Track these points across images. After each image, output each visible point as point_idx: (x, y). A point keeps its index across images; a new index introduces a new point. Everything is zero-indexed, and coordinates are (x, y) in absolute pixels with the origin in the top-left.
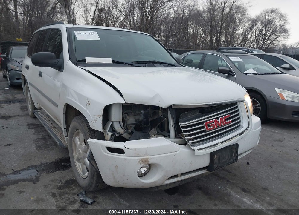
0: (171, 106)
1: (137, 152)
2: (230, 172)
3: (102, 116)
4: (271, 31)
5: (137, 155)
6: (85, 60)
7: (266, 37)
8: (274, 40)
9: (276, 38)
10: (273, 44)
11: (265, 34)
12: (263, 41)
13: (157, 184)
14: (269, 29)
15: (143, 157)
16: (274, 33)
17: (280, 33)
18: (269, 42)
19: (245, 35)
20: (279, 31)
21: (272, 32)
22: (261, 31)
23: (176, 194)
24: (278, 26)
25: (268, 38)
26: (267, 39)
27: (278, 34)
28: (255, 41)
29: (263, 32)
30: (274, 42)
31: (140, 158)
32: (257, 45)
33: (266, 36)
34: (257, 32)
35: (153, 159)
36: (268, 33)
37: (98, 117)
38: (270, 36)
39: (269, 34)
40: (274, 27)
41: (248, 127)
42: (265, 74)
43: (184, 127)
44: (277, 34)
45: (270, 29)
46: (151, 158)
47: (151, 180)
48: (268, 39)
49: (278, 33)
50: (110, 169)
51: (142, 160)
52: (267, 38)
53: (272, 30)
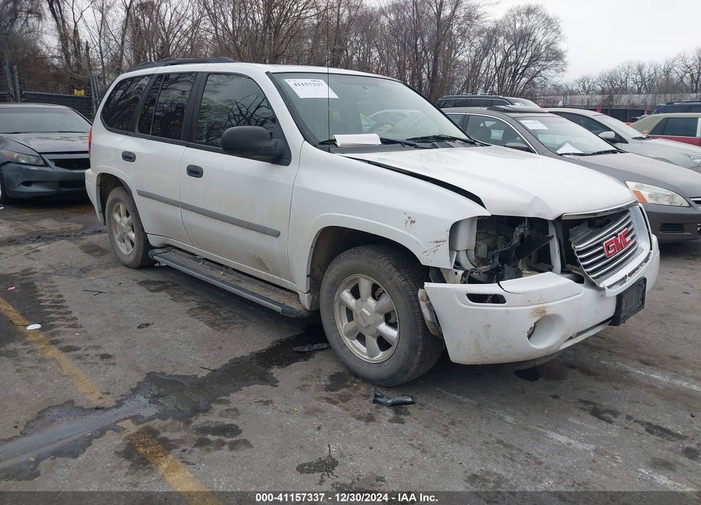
0: (560, 217)
1: (527, 298)
2: (603, 338)
3: (448, 242)
4: (528, 56)
5: (529, 303)
6: (335, 140)
7: (518, 70)
8: (535, 76)
9: (539, 72)
10: (534, 84)
11: (516, 62)
12: (514, 77)
13: (551, 351)
14: (524, 51)
15: (537, 306)
16: (534, 61)
17: (548, 60)
18: (524, 80)
19: (475, 66)
20: (544, 55)
21: (531, 57)
22: (506, 56)
23: (541, 379)
24: (542, 43)
25: (523, 71)
26: (521, 74)
27: (543, 63)
28: (496, 78)
29: (512, 59)
30: (535, 80)
31: (533, 307)
32: (500, 86)
33: (519, 67)
34: (500, 57)
35: (552, 307)
36: (522, 61)
37: (438, 244)
38: (526, 67)
39: (524, 61)
40: (533, 47)
41: (651, 249)
42: (594, 154)
43: (580, 253)
44: (540, 63)
45: (527, 51)
46: (549, 307)
47: (546, 343)
48: (523, 74)
49: (543, 60)
50: (472, 332)
51: (536, 310)
52: (520, 71)
53: (530, 53)
